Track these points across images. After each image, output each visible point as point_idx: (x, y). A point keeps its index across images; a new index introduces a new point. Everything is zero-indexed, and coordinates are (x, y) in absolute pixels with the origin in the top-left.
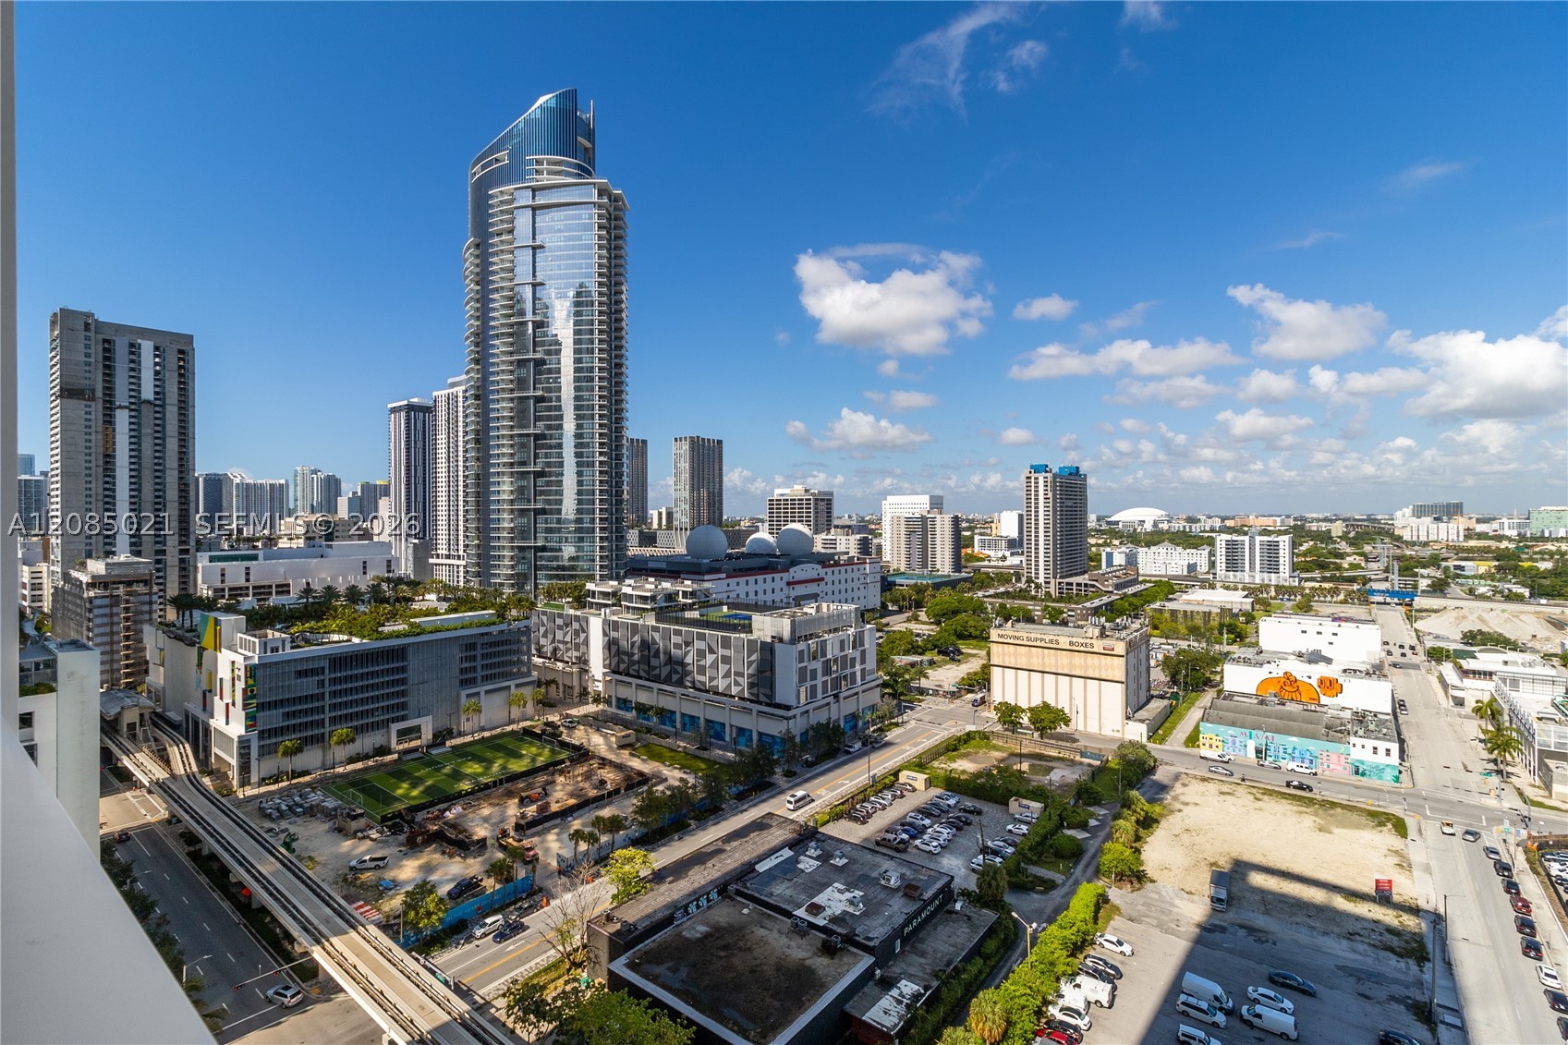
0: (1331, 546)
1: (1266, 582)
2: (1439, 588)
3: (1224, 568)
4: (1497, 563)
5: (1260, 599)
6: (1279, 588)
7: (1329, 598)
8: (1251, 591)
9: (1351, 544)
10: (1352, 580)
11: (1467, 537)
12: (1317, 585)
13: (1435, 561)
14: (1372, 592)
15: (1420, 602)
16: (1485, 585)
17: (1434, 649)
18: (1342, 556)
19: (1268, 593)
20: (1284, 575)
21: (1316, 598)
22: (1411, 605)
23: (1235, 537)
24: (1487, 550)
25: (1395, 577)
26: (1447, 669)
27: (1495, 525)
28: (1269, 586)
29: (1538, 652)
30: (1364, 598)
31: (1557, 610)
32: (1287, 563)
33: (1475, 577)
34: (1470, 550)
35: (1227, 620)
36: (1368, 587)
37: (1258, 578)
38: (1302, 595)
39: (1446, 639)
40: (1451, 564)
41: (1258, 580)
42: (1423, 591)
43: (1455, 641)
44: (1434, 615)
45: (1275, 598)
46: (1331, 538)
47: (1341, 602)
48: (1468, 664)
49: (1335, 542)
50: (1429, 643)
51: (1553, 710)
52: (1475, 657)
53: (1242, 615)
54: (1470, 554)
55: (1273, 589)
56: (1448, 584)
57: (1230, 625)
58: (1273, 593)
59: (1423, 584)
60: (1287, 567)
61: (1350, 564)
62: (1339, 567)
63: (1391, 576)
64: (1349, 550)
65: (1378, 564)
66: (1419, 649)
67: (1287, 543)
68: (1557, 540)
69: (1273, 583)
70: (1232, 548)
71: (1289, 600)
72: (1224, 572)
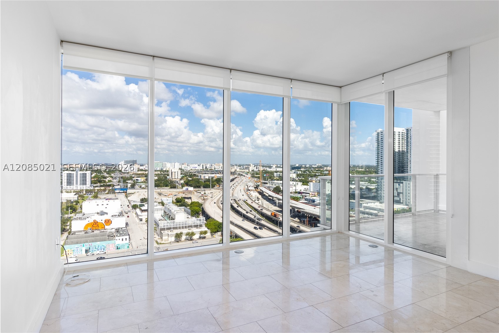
0: (102, 175)
1: (82, 189)
2: (133, 186)
3: (66, 184)
4: (146, 178)
5: (80, 195)
6: (87, 191)
7: (103, 193)
8: (77, 193)
9: (108, 174)
10: (109, 186)
11: (138, 171)
12: (99, 188)
13: (131, 178)
14: (116, 189)
15: (129, 191)
16: (144, 185)
17: (134, 205)
18: (105, 178)
19: (83, 193)
20: (88, 186)
21: (99, 193)
22: (126, 192)
23: (70, 172)
24: (143, 174)
25: (121, 184)
26: (138, 210)
27: (144, 167)
28: (83, 190)
29: (157, 202)
30: (113, 191)
31: (159, 190)
32: (89, 181)
33: (141, 182)
34: (139, 174)
35: (69, 205)
36: (114, 188)
37: (79, 187)
38: (94, 192)
39: (136, 202)
40: (135, 179)
41: (79, 188)
42: (129, 188)
43: (139, 202)
44: (132, 195)
45: (85, 194)
46: (101, 172)
47: (107, 194)
48: (143, 208)
49: (103, 173)
50: (133, 204)
51: (162, 217)
52: (144, 206)
53: (75, 202)
54: (139, 175)
55: (84, 191)
56: (135, 185)
57: (71, 206)
58: (84, 193)
59: (129, 185)
60: (89, 183)
61: (108, 180)
62: (105, 182)
63: (120, 184)
64: (107, 176)
65: (116, 180)
66: (130, 206)
67: (89, 174)
68: (158, 171)
69: (84, 189)
70: (69, 176)
71: (90, 194)
72: (66, 186)
